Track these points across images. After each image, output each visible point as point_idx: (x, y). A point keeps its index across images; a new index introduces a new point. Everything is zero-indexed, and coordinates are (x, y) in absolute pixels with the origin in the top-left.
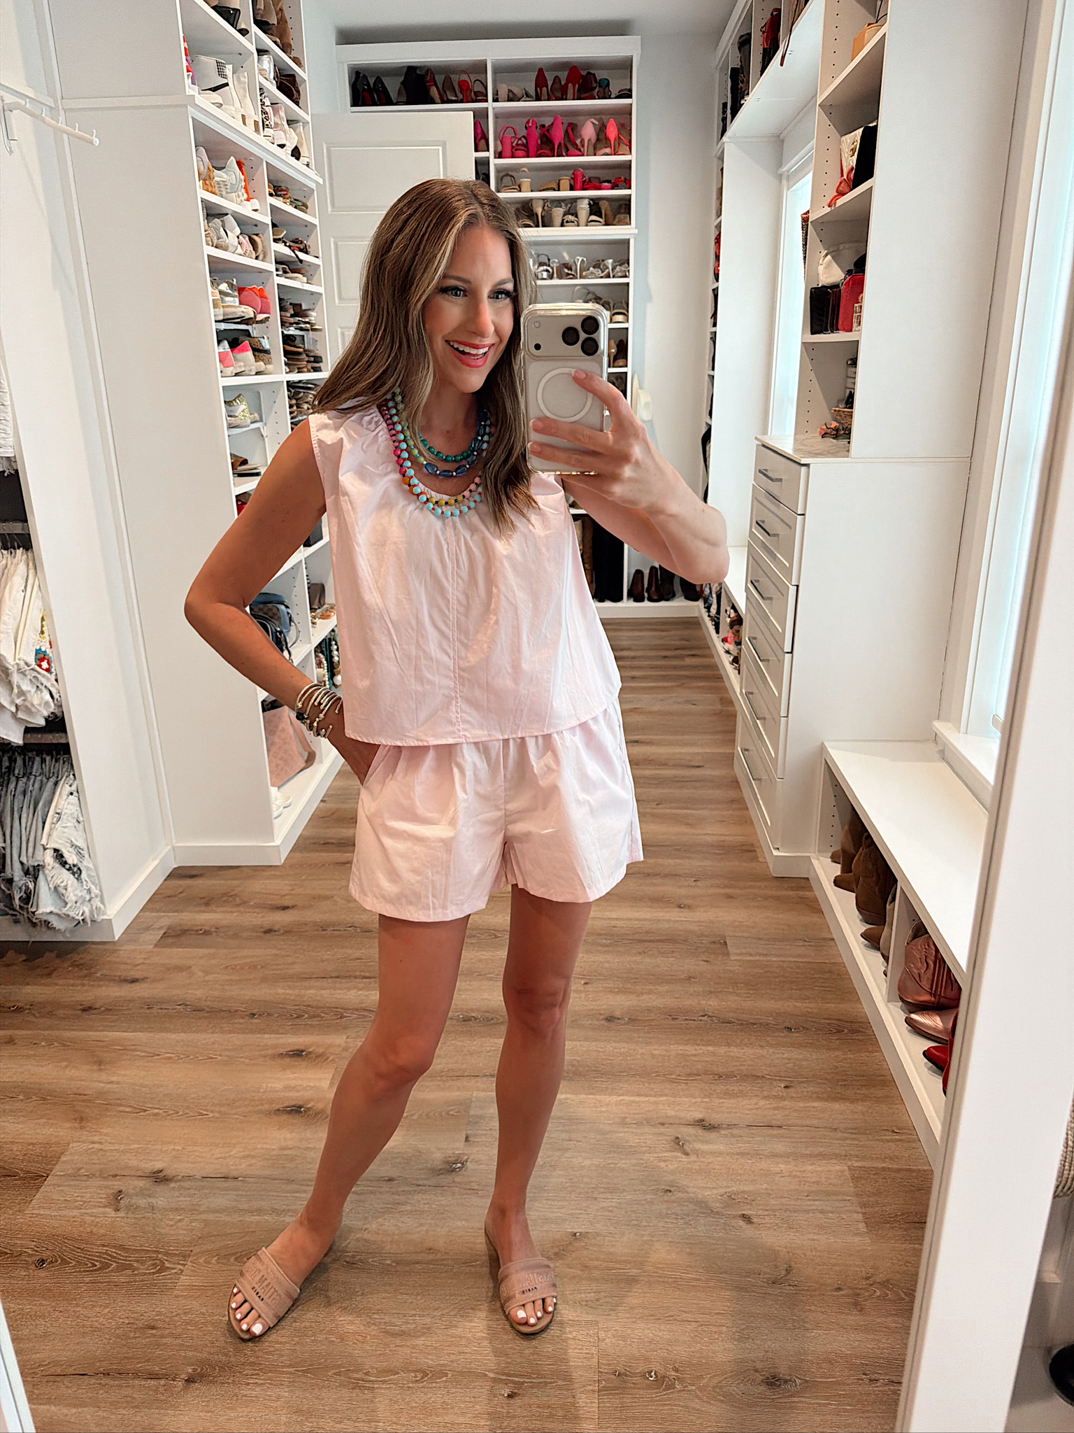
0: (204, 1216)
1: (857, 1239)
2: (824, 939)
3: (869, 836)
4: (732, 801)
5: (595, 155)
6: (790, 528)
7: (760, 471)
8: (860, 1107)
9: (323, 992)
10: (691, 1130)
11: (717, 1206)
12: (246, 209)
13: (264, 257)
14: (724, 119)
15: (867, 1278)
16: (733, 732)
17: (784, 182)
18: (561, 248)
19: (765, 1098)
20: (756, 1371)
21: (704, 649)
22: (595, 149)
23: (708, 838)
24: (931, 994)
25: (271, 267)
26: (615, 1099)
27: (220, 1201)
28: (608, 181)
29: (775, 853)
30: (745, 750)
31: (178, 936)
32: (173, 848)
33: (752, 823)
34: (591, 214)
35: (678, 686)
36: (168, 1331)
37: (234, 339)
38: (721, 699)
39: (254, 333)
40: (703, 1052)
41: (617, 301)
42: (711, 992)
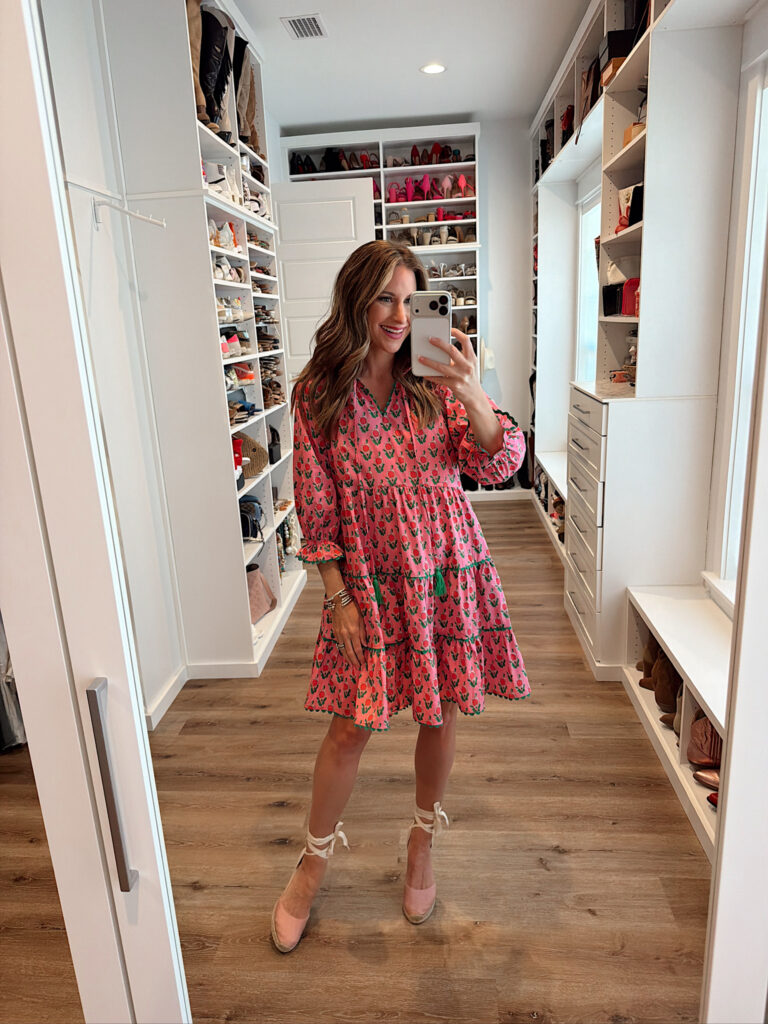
0: (228, 912)
1: (668, 925)
2: (635, 723)
3: (662, 651)
4: (564, 629)
5: (451, 197)
6: (597, 444)
7: (574, 406)
8: (664, 836)
9: (293, 763)
10: (551, 854)
11: (571, 904)
12: (234, 252)
13: (245, 279)
14: (537, 171)
15: (677, 951)
16: (562, 580)
18: (429, 258)
19: (600, 831)
20: (605, 1012)
21: (537, 522)
22: (451, 193)
23: (549, 655)
24: (710, 758)
25: (249, 286)
26: (497, 833)
27: (237, 902)
28: (461, 214)
29: (598, 664)
30: (572, 593)
31: (193, 726)
32: (187, 667)
33: (580, 644)
34: (450, 235)
35: (521, 549)
37: (228, 333)
38: (552, 558)
39: (239, 329)
40: (556, 801)
41: (468, 291)
42: (558, 761)
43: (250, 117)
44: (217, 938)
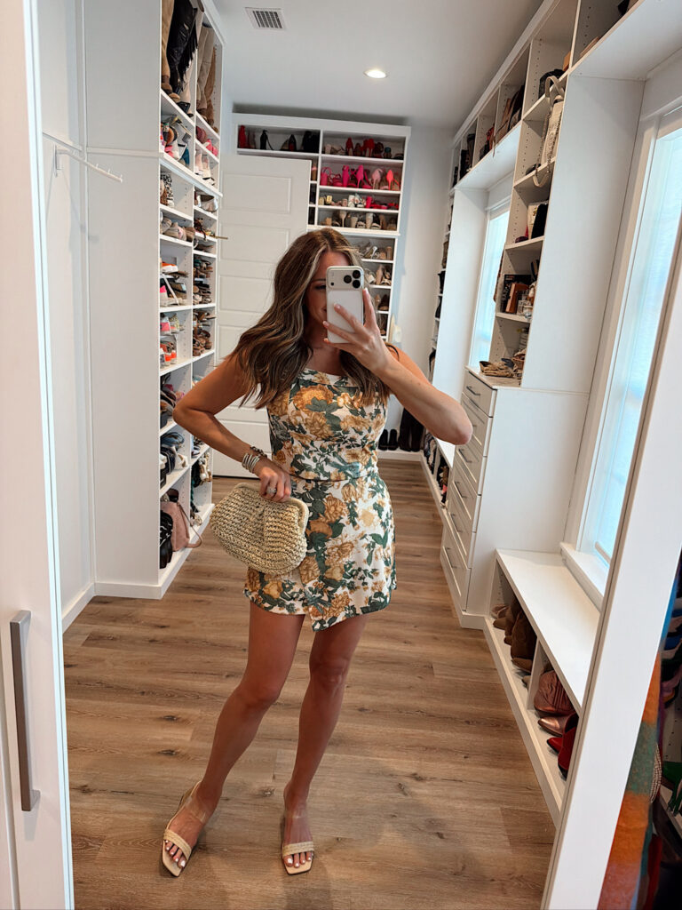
0: (111, 816)
1: (504, 851)
2: (491, 669)
3: (521, 608)
4: (438, 579)
5: (379, 189)
6: (484, 423)
7: (467, 387)
8: (508, 772)
9: (187, 681)
10: (409, 780)
11: (422, 827)
15: (510, 874)
16: (441, 535)
17: (488, 216)
19: (453, 763)
21: (423, 482)
22: (379, 184)
23: (423, 601)
24: (553, 706)
25: (191, 244)
26: (363, 758)
27: (123, 806)
28: (385, 204)
29: (464, 613)
30: (447, 549)
31: (95, 639)
32: (95, 584)
33: (449, 593)
34: (373, 222)
35: (408, 504)
36: (90, 886)
38: (433, 515)
40: (418, 733)
42: (422, 697)
43: (209, 92)
44: (101, 840)
